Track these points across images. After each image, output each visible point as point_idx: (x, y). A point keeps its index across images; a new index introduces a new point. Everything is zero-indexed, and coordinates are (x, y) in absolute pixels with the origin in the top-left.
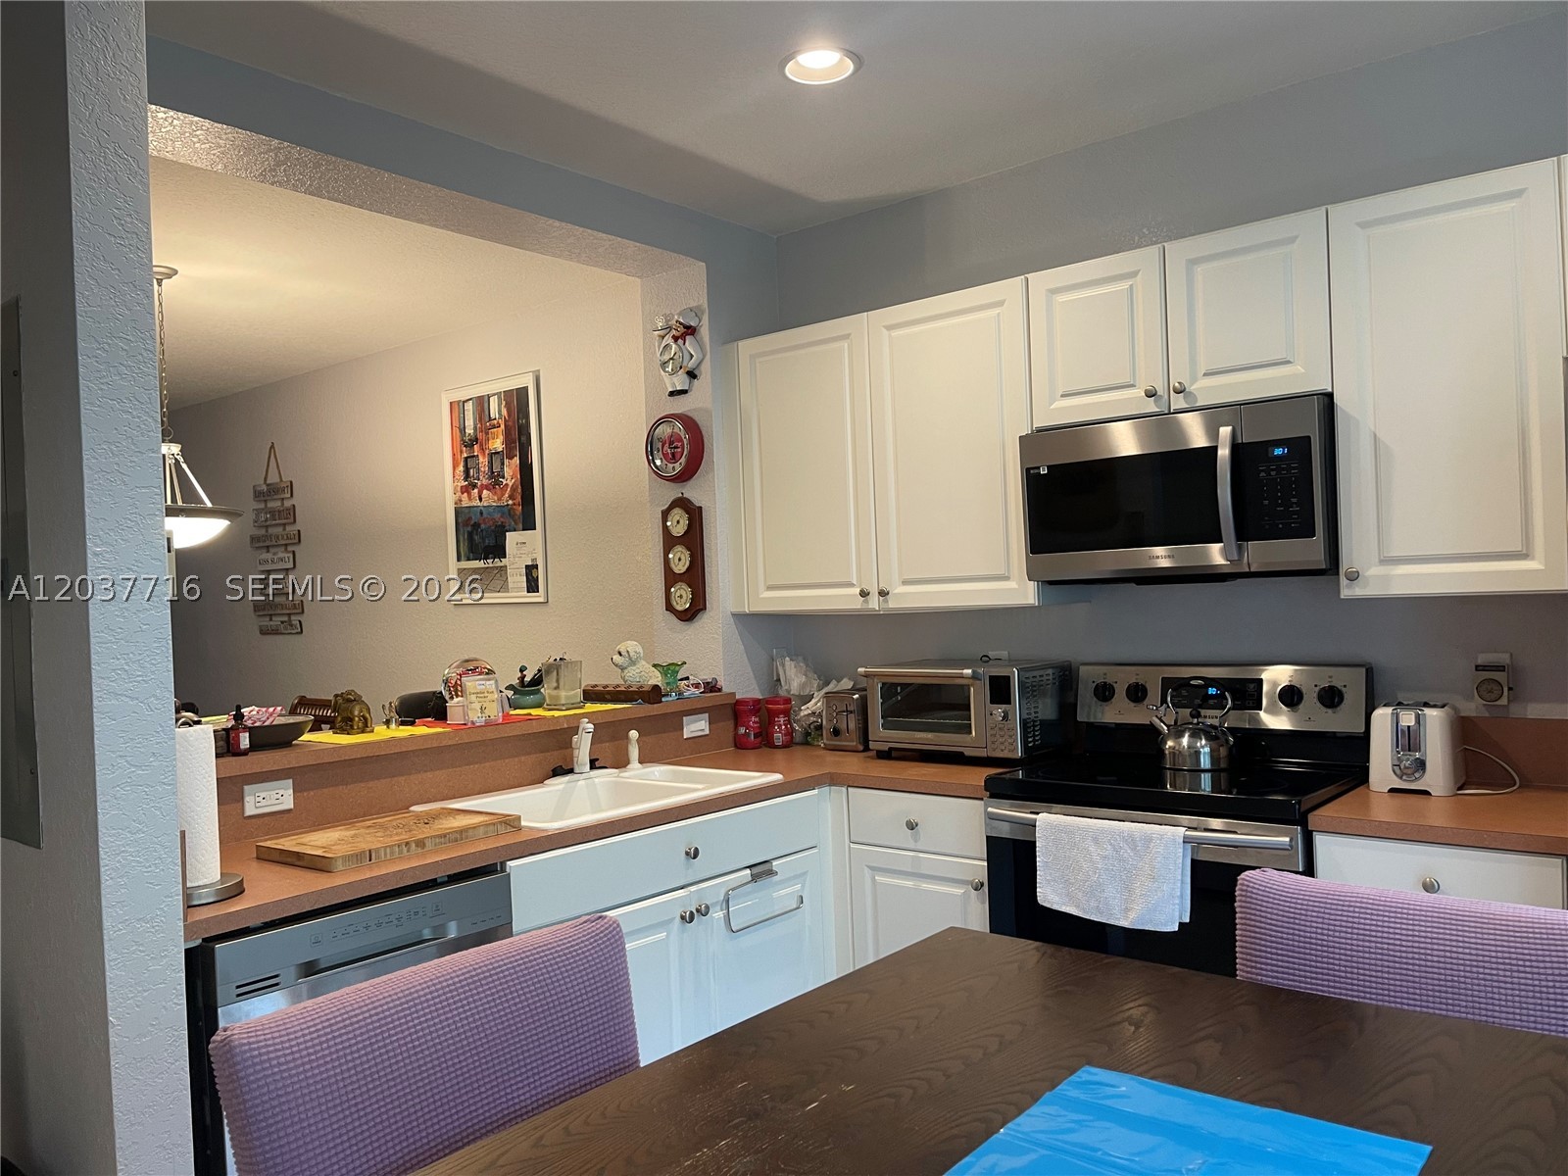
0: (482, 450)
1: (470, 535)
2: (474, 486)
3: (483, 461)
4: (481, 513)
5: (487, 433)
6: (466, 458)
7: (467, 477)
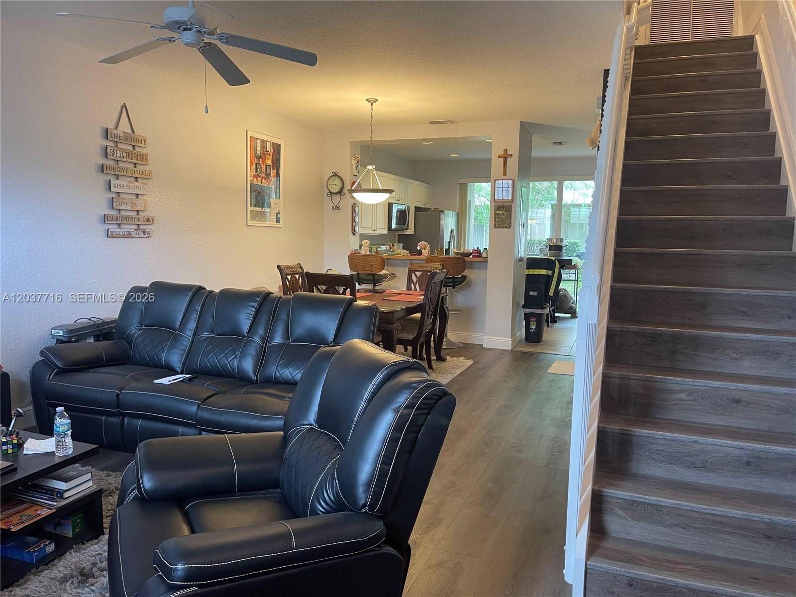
0: (263, 162)
1: (257, 197)
2: (260, 176)
3: (263, 167)
4: (262, 189)
5: (265, 156)
6: (256, 163)
7: (256, 171)
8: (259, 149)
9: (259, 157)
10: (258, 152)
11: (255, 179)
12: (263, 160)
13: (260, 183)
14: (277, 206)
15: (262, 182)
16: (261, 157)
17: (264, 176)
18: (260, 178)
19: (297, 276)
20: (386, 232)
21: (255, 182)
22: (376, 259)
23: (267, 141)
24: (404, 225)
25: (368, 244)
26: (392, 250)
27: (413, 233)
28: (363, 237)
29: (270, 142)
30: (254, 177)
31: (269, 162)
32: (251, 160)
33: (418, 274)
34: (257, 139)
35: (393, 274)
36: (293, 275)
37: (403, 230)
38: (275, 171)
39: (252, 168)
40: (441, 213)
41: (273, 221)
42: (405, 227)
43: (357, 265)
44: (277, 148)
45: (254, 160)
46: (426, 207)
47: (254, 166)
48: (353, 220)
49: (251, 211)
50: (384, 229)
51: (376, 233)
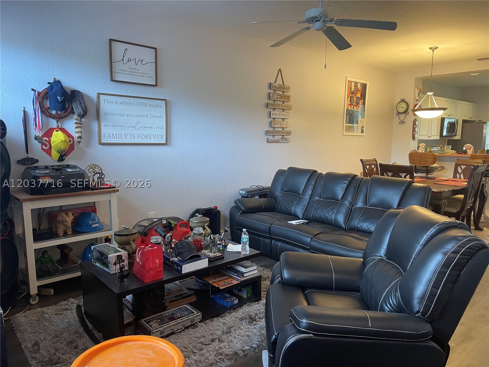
0: (355, 96)
1: (350, 117)
2: (352, 105)
3: (355, 99)
4: (353, 112)
5: (357, 92)
6: (351, 97)
7: (351, 102)
8: (353, 88)
9: (353, 93)
10: (352, 90)
11: (350, 106)
12: (355, 94)
13: (352, 109)
14: (362, 123)
15: (353, 108)
16: (354, 93)
17: (355, 104)
18: (352, 106)
19: (373, 166)
20: (438, 138)
21: (349, 108)
22: (430, 156)
23: (358, 83)
24: (453, 133)
25: (424, 146)
26: (442, 150)
27: (460, 139)
28: (420, 141)
29: (360, 83)
30: (349, 105)
31: (359, 95)
32: (348, 95)
33: (463, 167)
34: (352, 82)
35: (442, 167)
36: (370, 165)
37: (452, 136)
38: (362, 101)
39: (348, 100)
40: (484, 124)
41: (359, 132)
42: (454, 134)
43: (415, 160)
44: (364, 86)
45: (350, 95)
46: (471, 119)
47: (349, 99)
48: (414, 130)
49: (346, 126)
50: (437, 136)
51: (431, 138)
